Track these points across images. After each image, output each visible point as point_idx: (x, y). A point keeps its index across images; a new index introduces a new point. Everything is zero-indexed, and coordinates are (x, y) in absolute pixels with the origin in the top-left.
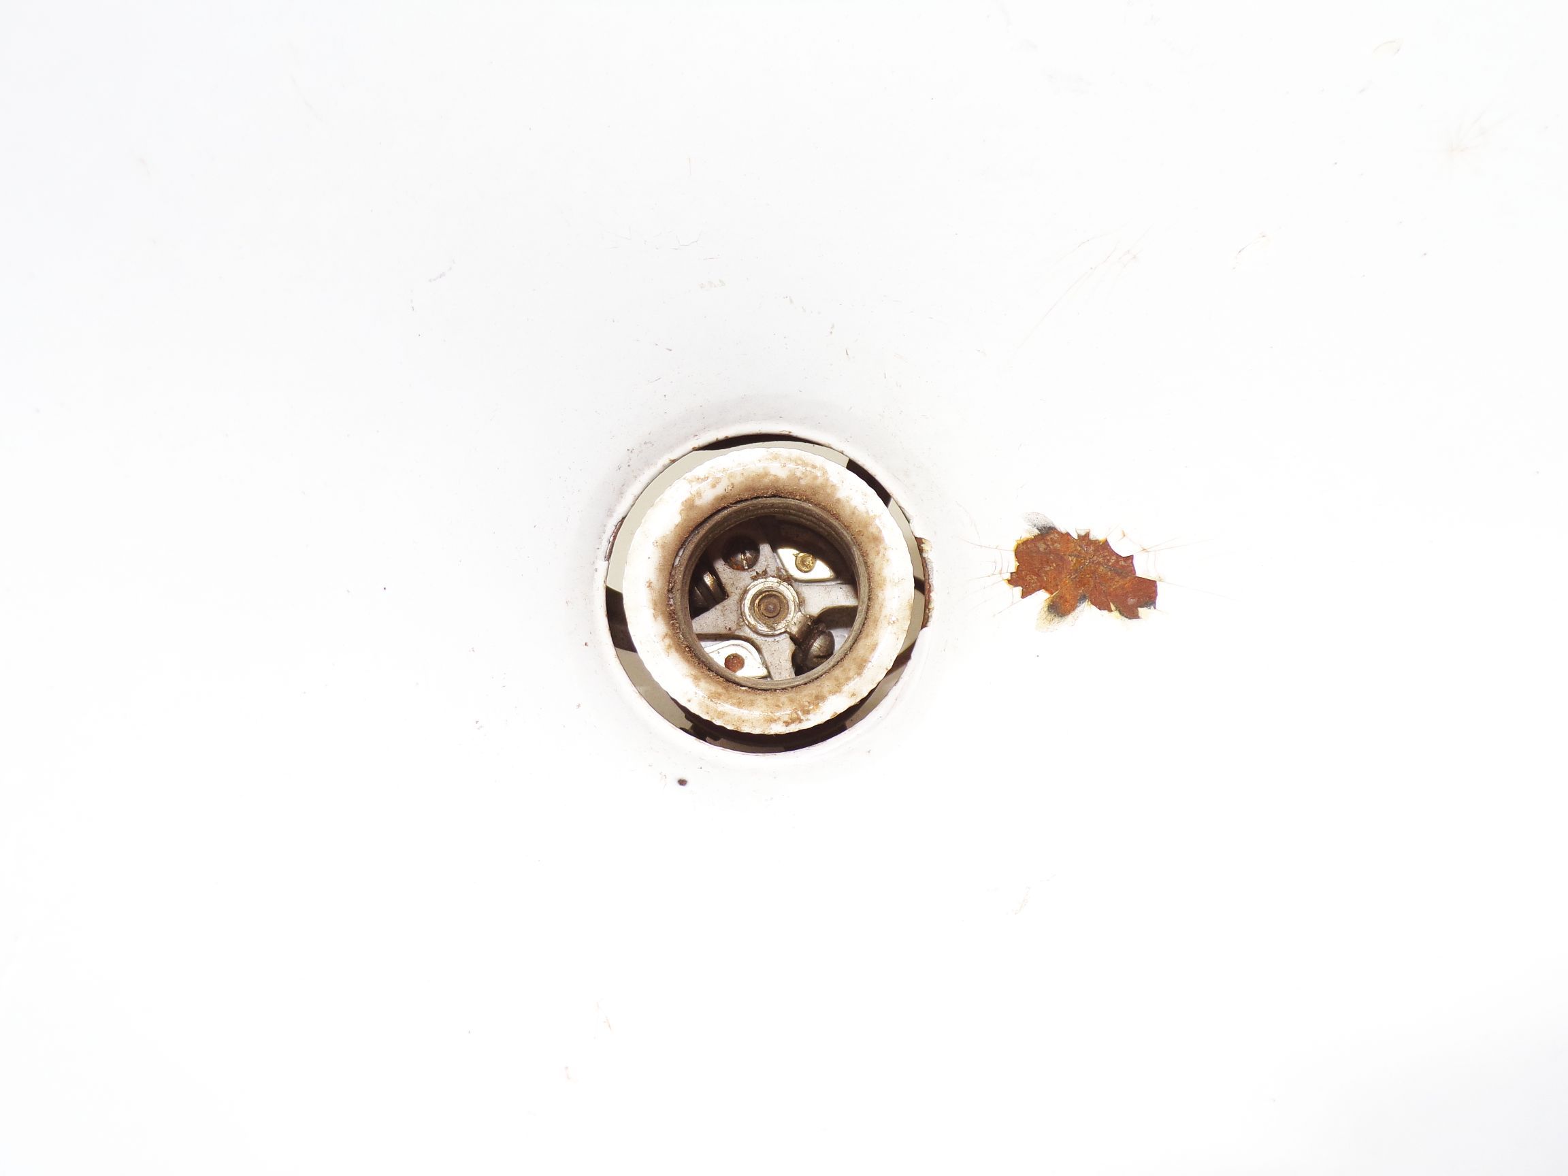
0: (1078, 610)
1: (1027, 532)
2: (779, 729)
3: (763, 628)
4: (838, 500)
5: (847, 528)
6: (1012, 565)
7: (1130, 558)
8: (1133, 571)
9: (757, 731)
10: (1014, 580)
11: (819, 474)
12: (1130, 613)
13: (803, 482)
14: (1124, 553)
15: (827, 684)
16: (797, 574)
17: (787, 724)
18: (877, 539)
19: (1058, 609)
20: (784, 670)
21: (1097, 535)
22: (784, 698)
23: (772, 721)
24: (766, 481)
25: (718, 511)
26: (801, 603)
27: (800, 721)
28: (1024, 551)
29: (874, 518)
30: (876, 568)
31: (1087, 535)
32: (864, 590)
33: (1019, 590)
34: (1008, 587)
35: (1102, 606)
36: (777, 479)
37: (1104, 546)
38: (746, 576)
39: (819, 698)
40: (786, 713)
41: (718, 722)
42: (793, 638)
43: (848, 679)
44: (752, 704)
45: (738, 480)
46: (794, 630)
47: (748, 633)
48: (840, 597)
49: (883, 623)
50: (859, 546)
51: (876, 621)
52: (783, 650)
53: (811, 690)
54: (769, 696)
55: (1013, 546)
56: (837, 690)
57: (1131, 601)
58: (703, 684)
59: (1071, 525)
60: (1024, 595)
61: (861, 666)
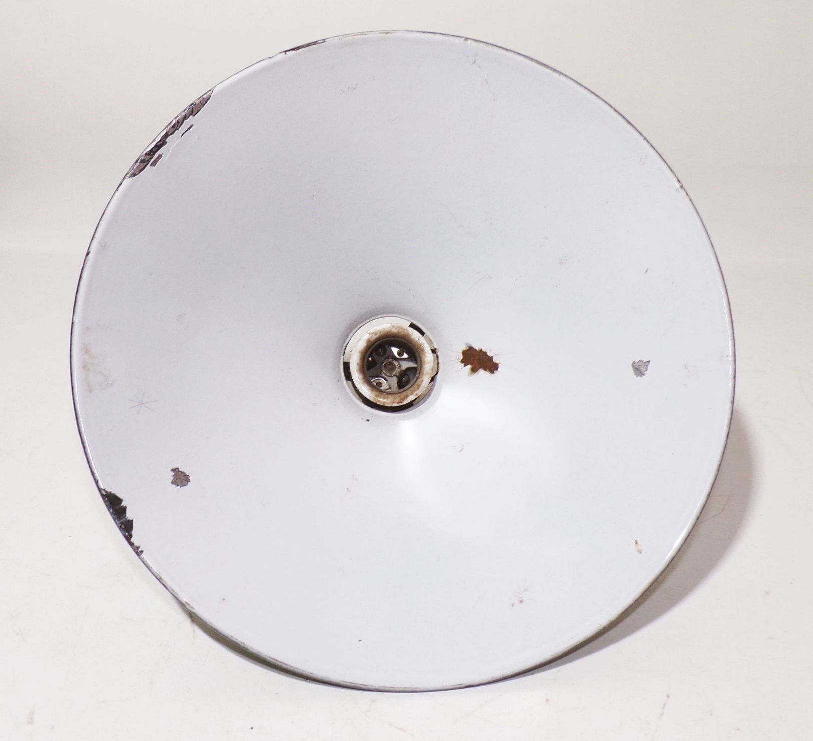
0: (479, 371)
1: (464, 348)
2: (395, 405)
3: (388, 374)
4: (411, 339)
5: (414, 346)
6: (461, 357)
7: (492, 357)
8: (493, 361)
9: (389, 406)
10: (462, 361)
11: (406, 331)
12: (492, 372)
13: (401, 333)
14: (491, 356)
15: (409, 392)
16: (397, 357)
17: (398, 403)
18: (423, 350)
19: (474, 370)
20: (395, 387)
21: (484, 350)
22: (397, 396)
23: (394, 403)
24: (391, 333)
25: (377, 342)
26: (400, 366)
27: (401, 402)
28: (465, 353)
29: (422, 344)
30: (423, 359)
31: (481, 350)
32: (419, 364)
33: (463, 364)
34: (460, 363)
35: (485, 370)
36: (394, 333)
37: (485, 353)
38: (382, 359)
39: (407, 396)
40: (397, 400)
41: (378, 403)
42: (397, 377)
43: (415, 390)
44: (388, 398)
45: (382, 333)
46: (398, 374)
47: (384, 375)
48: (411, 364)
49: (425, 374)
50: (418, 352)
51: (423, 374)
52: (394, 381)
53: (405, 393)
54: (392, 395)
55: (461, 352)
56: (412, 394)
57: (492, 369)
58: (374, 392)
59: (477, 347)
60: (465, 366)
61: (419, 386)
